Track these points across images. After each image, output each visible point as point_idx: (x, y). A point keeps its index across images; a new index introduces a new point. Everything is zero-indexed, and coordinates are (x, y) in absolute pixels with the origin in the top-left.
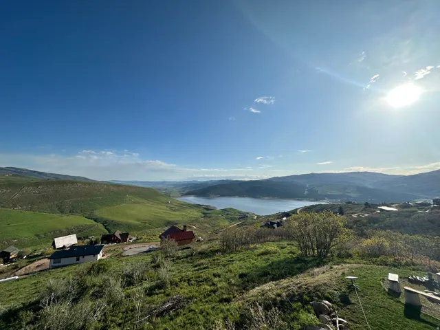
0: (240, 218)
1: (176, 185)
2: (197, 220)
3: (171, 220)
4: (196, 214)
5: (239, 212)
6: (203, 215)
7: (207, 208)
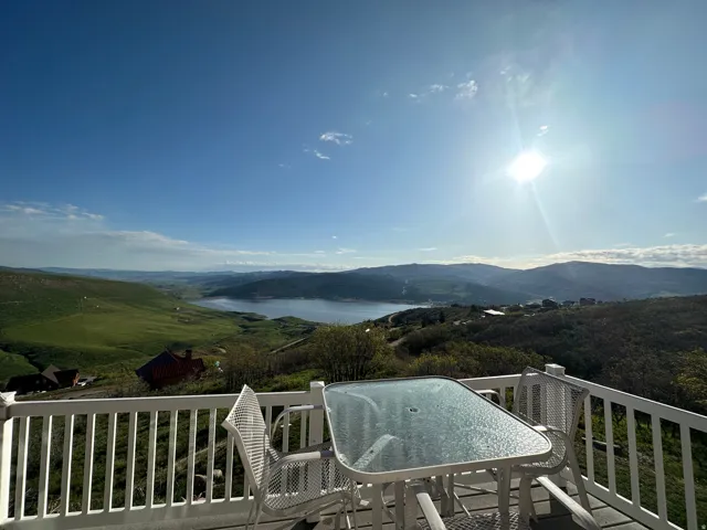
0: (304, 332)
1: (193, 278)
2: (230, 339)
3: (180, 339)
4: (229, 327)
5: (305, 323)
6: (242, 330)
7: (251, 318)
